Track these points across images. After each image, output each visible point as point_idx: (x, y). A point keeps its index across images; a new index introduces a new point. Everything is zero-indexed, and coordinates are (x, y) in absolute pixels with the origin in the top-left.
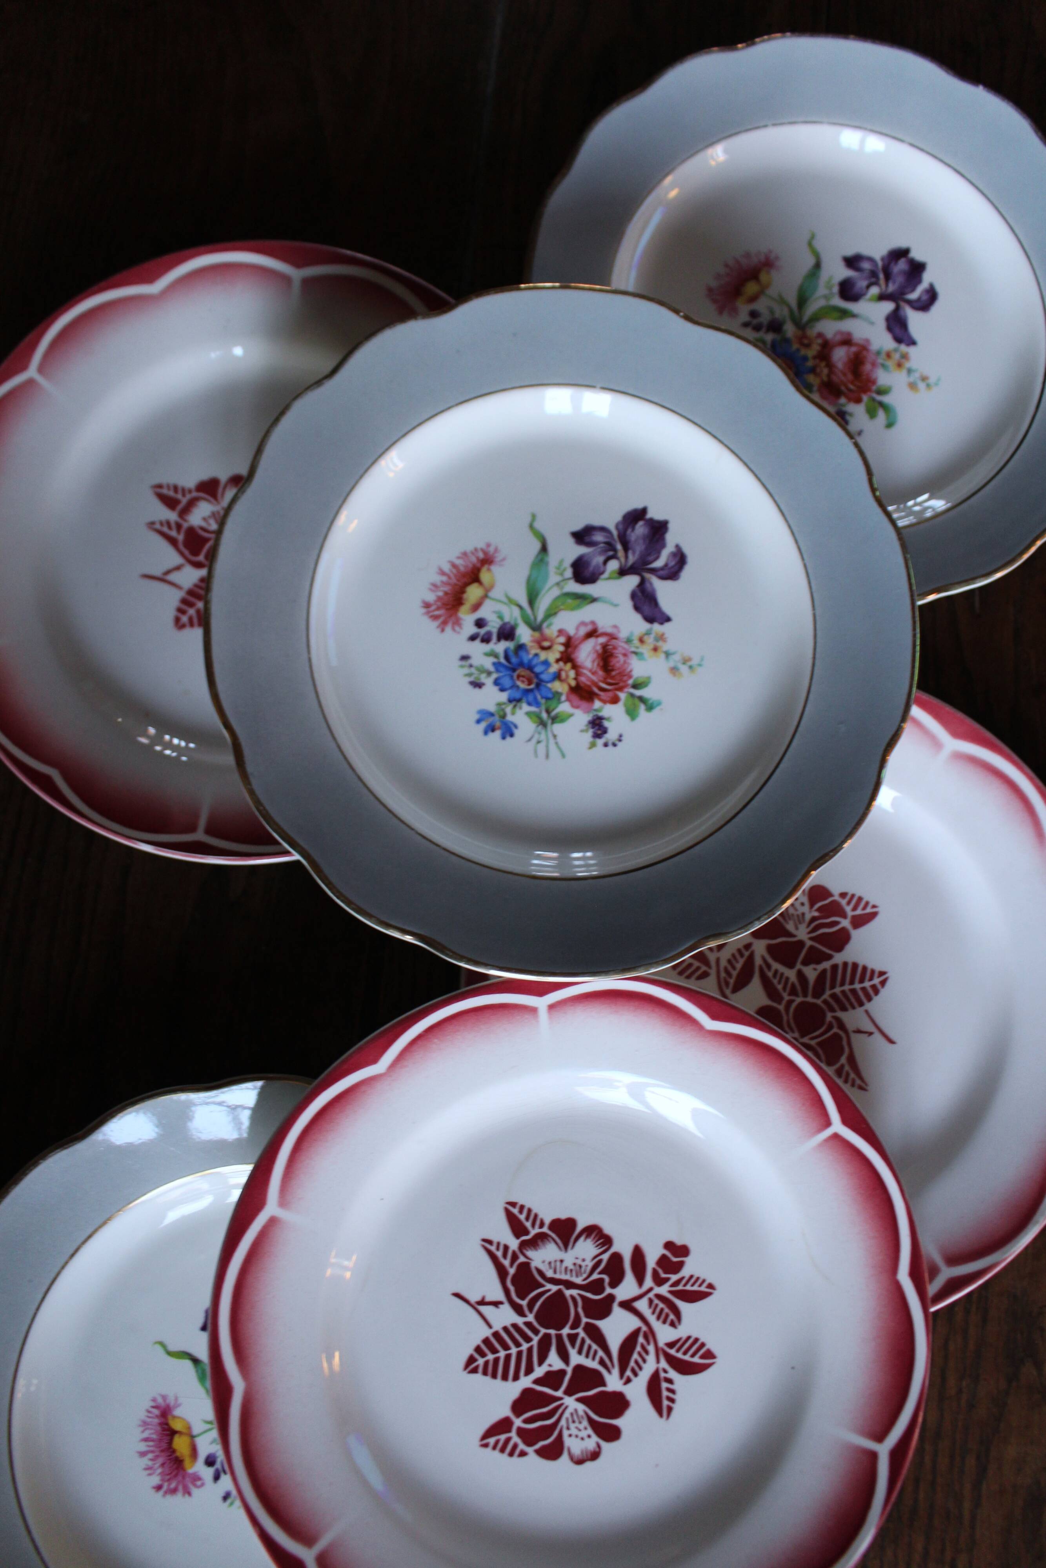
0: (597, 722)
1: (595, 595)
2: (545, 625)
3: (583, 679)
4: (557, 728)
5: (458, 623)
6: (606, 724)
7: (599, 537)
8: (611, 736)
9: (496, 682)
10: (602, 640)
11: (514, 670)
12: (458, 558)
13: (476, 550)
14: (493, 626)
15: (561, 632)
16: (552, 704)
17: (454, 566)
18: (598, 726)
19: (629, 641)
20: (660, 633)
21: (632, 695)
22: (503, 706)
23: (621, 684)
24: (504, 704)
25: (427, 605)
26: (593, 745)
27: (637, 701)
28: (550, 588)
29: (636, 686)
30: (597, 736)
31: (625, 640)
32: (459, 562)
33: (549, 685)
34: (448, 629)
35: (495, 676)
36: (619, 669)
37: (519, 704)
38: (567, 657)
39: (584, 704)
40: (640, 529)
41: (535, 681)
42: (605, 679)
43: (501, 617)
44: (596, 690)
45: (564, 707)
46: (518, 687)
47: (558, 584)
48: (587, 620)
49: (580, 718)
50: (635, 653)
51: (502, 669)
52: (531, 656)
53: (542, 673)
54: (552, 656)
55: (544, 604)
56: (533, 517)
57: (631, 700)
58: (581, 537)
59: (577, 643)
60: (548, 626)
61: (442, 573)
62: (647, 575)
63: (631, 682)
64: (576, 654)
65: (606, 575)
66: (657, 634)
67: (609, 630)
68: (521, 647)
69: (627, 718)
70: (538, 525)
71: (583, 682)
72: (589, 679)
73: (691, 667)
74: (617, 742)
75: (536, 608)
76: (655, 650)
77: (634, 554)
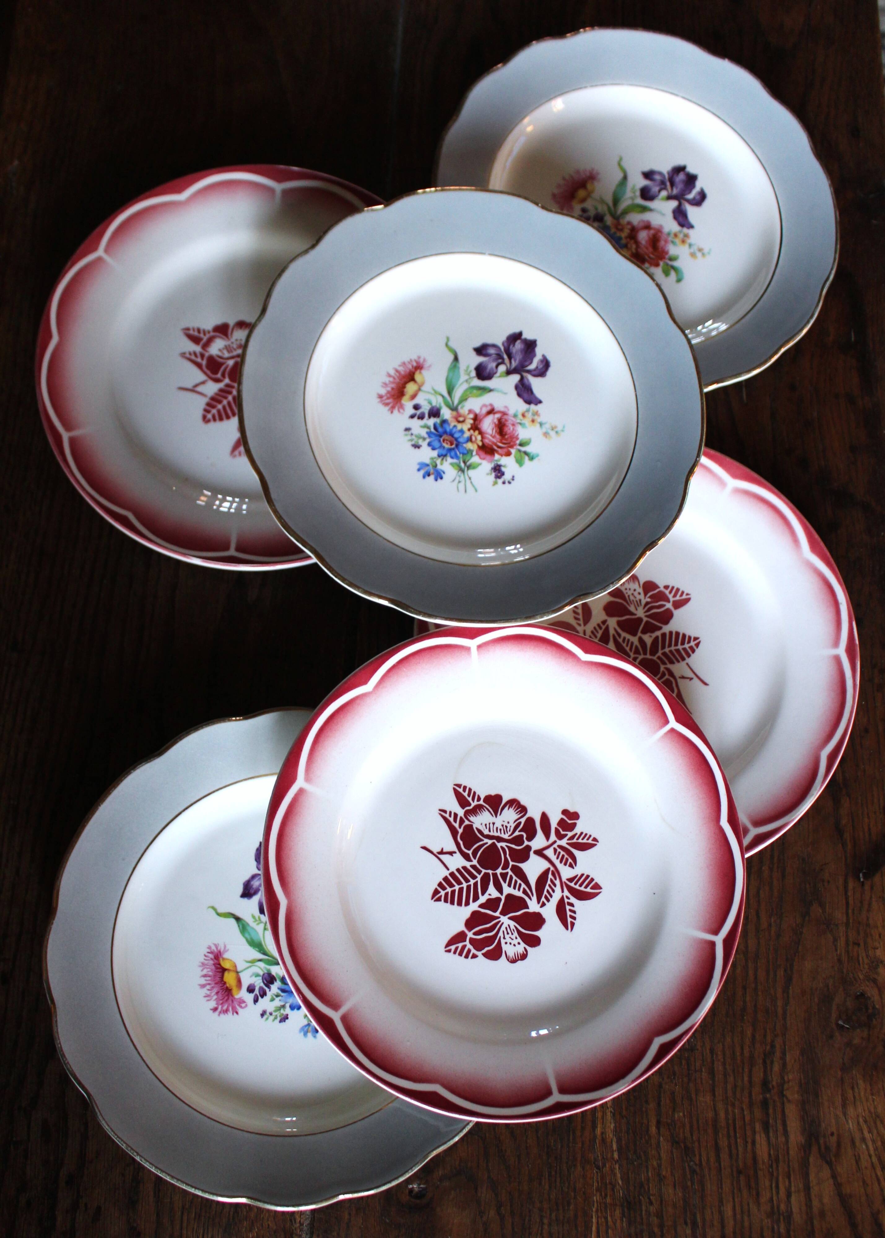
0: (497, 468)
1: (492, 387)
2: (459, 407)
3: (486, 441)
4: (471, 473)
5: (402, 407)
6: (503, 469)
7: (492, 351)
8: (507, 477)
9: (429, 445)
10: (498, 416)
11: (441, 436)
12: (400, 366)
13: (411, 360)
14: (425, 408)
15: (470, 411)
16: (467, 458)
17: (397, 371)
18: (498, 471)
19: (515, 416)
20: (535, 411)
21: (520, 451)
22: (435, 460)
23: (512, 443)
24: (435, 458)
25: (381, 397)
26: (495, 483)
27: (523, 455)
28: (462, 383)
29: (521, 445)
30: (498, 477)
31: (513, 415)
32: (401, 369)
33: (465, 445)
34: (396, 411)
35: (428, 440)
36: (510, 433)
37: (445, 458)
38: (475, 427)
39: (488, 457)
41: (455, 442)
42: (501, 440)
43: (430, 403)
44: (495, 448)
45: (475, 459)
46: (444, 447)
47: (467, 381)
48: (487, 403)
49: (486, 466)
50: (520, 424)
51: (432, 436)
52: (451, 427)
53: (460, 437)
54: (466, 427)
55: (458, 393)
56: (448, 339)
57: (518, 454)
58: (480, 350)
59: (481, 417)
60: (462, 408)
61: (389, 375)
62: (525, 374)
63: (518, 442)
64: (481, 425)
65: (498, 374)
66: (533, 411)
67: (502, 409)
68: (444, 422)
69: (517, 465)
70: (451, 344)
71: (486, 443)
72: (490, 441)
73: (557, 432)
74: (511, 481)
75: (453, 396)
76: (533, 421)
77: (515, 361)
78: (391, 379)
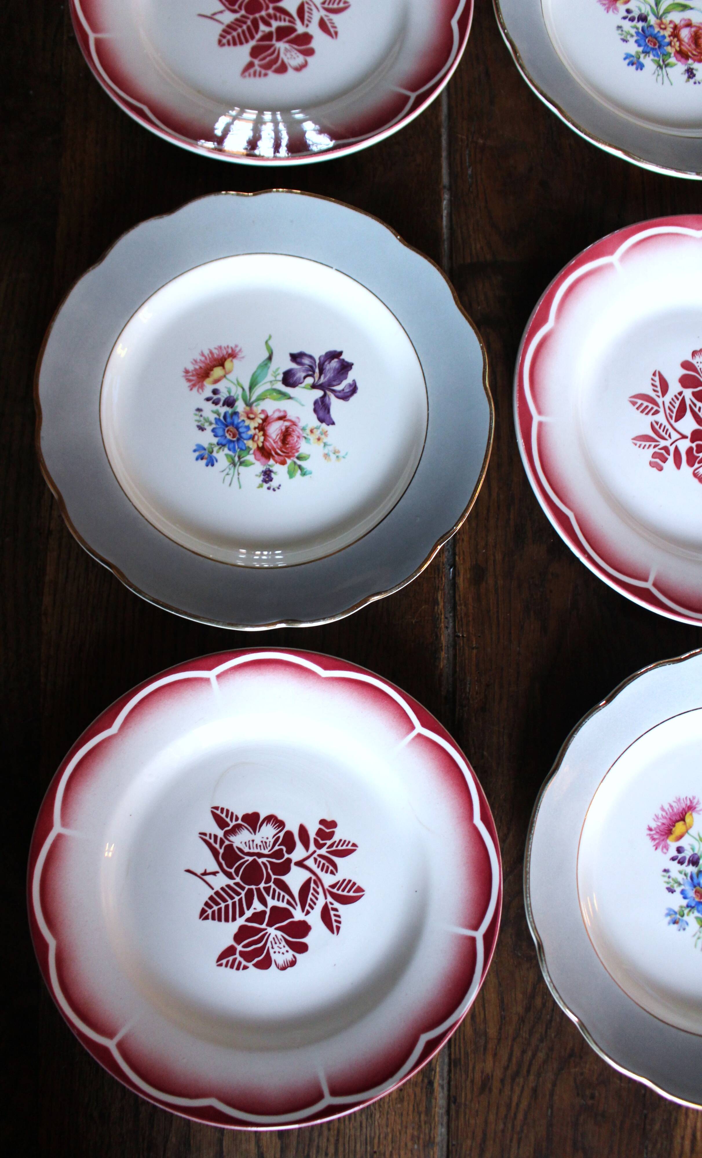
0: (268, 473)
1: (292, 395)
2: (254, 404)
3: (267, 444)
4: (242, 469)
5: (202, 387)
6: (273, 475)
7: (306, 361)
8: (274, 484)
9: (213, 430)
10: (287, 424)
11: (227, 426)
12: (215, 348)
13: (228, 347)
14: (223, 396)
15: (263, 411)
16: (243, 453)
17: (211, 352)
18: (267, 476)
19: (303, 429)
20: (325, 431)
21: (295, 463)
22: (213, 446)
23: (290, 454)
24: (214, 445)
25: (187, 372)
26: (261, 486)
27: (297, 467)
28: (266, 383)
29: (298, 458)
30: (265, 481)
31: (301, 428)
32: (215, 352)
33: (245, 442)
34: (195, 390)
35: (214, 426)
36: (292, 444)
37: (223, 448)
38: (262, 428)
39: (263, 460)
40: (334, 364)
41: (238, 436)
42: (281, 448)
43: (229, 392)
44: (273, 453)
45: (250, 458)
46: (226, 437)
47: (271, 382)
48: (282, 409)
49: (258, 467)
50: (305, 438)
51: (219, 423)
52: (240, 421)
53: (244, 433)
54: (253, 424)
55: (258, 391)
56: (270, 337)
57: (293, 465)
58: (295, 358)
59: (271, 421)
60: (256, 406)
61: (203, 355)
62: (328, 393)
63: (296, 454)
64: (268, 428)
65: (303, 385)
66: (323, 430)
67: (294, 419)
68: (236, 413)
69: (287, 476)
70: (270, 343)
71: (267, 446)
72: (271, 445)
73: (337, 457)
74: (276, 489)
75: (253, 391)
76: (319, 439)
77: (325, 377)
78: (203, 359)
